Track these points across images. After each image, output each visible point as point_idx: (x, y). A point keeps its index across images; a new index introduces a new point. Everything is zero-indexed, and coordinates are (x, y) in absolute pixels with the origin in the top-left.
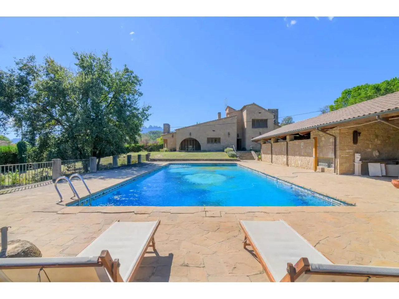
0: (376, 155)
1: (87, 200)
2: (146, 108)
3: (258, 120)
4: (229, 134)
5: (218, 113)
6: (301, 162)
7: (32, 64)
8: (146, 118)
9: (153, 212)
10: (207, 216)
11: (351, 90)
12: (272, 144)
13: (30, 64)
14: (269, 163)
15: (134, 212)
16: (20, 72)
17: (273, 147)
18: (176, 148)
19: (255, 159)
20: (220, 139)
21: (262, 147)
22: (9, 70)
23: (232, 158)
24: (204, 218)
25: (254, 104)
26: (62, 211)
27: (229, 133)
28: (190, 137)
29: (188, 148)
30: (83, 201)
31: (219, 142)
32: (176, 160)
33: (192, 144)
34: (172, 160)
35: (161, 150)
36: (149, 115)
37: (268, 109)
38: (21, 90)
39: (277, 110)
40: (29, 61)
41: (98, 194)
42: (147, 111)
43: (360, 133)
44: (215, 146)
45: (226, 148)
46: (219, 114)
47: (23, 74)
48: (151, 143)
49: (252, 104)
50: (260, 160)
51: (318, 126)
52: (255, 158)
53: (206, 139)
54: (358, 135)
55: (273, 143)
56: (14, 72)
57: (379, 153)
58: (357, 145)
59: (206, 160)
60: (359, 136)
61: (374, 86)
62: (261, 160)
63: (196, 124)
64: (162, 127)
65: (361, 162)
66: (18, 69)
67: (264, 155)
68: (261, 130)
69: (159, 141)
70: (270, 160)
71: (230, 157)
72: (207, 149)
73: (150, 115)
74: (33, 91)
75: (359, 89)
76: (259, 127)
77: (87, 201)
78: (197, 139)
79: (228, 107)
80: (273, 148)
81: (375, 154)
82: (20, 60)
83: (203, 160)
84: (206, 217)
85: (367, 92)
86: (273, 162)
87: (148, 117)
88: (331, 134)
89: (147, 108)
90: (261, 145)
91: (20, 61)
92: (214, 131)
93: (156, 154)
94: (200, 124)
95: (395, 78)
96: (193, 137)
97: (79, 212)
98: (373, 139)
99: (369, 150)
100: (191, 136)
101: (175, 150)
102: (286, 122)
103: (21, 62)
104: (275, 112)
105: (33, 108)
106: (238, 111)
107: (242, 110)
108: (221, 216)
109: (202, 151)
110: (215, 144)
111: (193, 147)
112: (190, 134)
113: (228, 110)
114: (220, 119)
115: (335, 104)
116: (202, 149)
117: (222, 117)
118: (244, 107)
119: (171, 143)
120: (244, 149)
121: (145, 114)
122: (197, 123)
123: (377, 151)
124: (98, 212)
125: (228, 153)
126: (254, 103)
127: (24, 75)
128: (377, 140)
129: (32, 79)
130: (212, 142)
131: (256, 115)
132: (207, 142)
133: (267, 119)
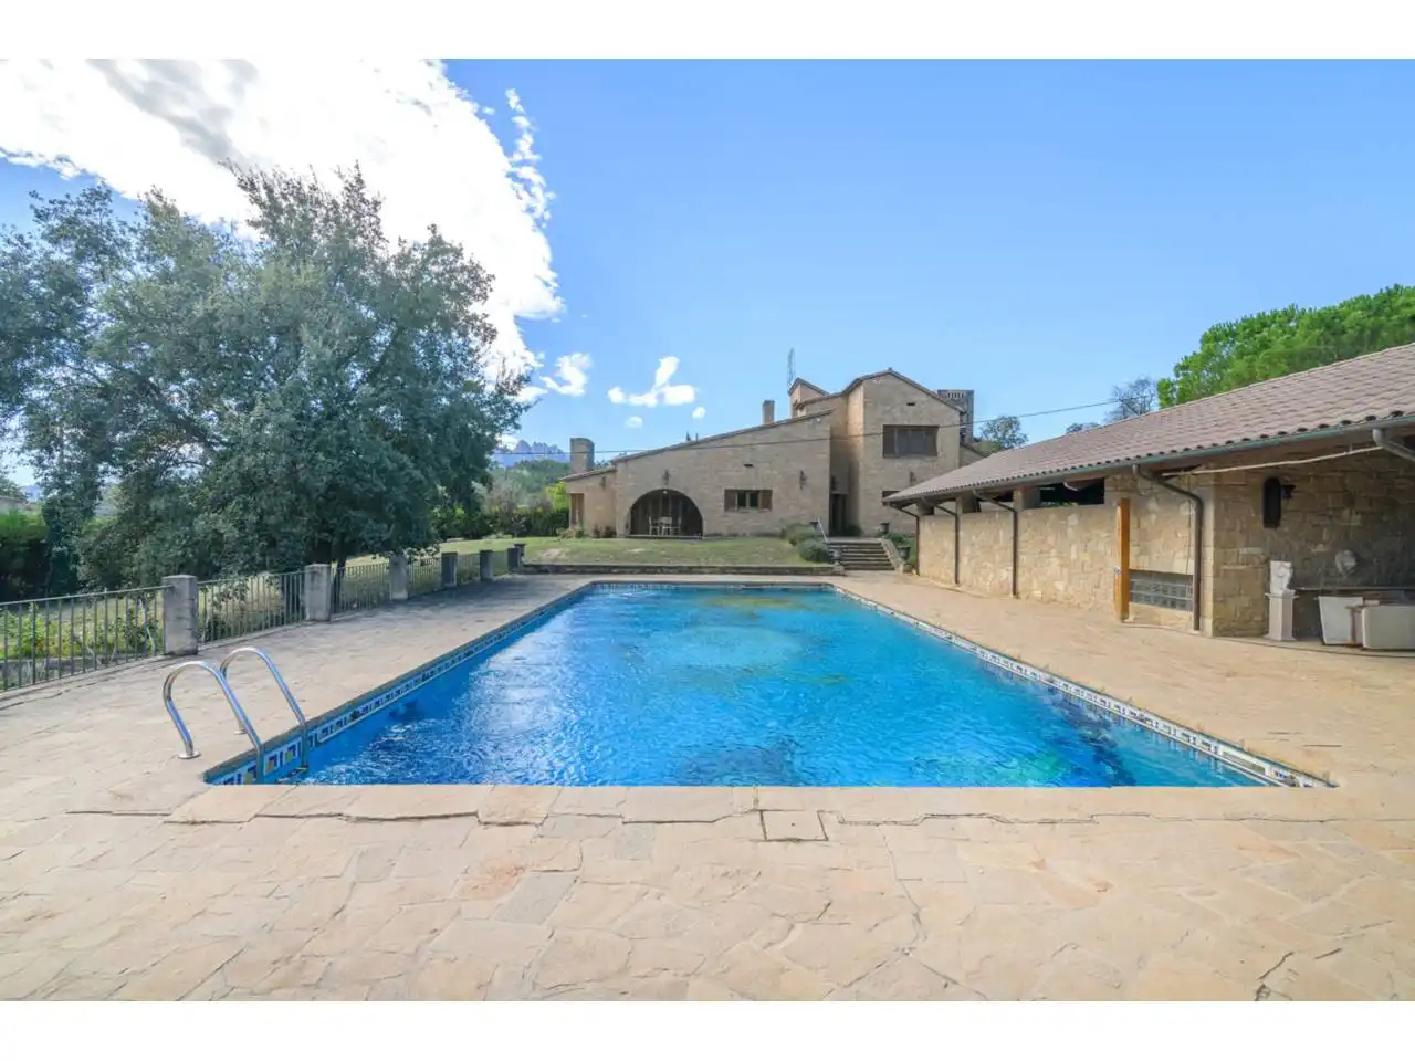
0: (1345, 568)
1: (290, 745)
2: (511, 383)
3: (903, 429)
4: (803, 478)
5: (763, 401)
6: (1066, 588)
7: (97, 219)
8: (512, 419)
9: (555, 815)
10: (769, 838)
11: (1234, 328)
12: (956, 516)
13: (91, 218)
14: (946, 582)
15: (475, 814)
16: (48, 246)
17: (961, 527)
18: (614, 524)
19: (893, 569)
20: (768, 493)
21: (922, 528)
22: (9, 242)
23: (814, 565)
24: (760, 844)
25: (890, 373)
26: (186, 807)
27: (802, 473)
28: (664, 487)
29: (656, 524)
30: (277, 752)
31: (768, 505)
32: (615, 571)
33: (671, 511)
34: (602, 570)
35: (561, 531)
36: (520, 410)
37: (939, 391)
38: (54, 315)
39: (970, 393)
40: (84, 209)
41: (333, 719)
42: (514, 393)
43: (1290, 488)
44: (753, 518)
45: (792, 526)
46: (769, 406)
47: (62, 254)
48: (524, 505)
49: (884, 374)
50: (914, 572)
51: (1138, 461)
52: (894, 565)
53: (721, 496)
54: (1283, 494)
55: (963, 512)
56: (28, 246)
57: (1357, 561)
58: (1279, 529)
59: (723, 571)
60: (1289, 497)
61: (1319, 314)
62: (918, 573)
63: (684, 440)
64: (566, 449)
65: (1293, 591)
66: (43, 237)
67: (927, 554)
68: (915, 464)
69: (554, 497)
70: (952, 574)
71: (808, 559)
72: (724, 532)
73: (527, 408)
74: (99, 319)
75: (1264, 325)
76: (907, 452)
77: (290, 749)
78: (689, 495)
79: (800, 383)
80: (961, 533)
81: (1342, 564)
82: (51, 202)
83: (713, 570)
84: (766, 840)
85: (1293, 335)
86: (961, 579)
87: (516, 416)
88: (1185, 488)
89: (515, 383)
90: (918, 521)
91: (52, 206)
92: (751, 466)
93: (545, 549)
94: (697, 443)
95: (1392, 287)
96: (678, 486)
97: (257, 816)
98: (1334, 509)
99: (1321, 548)
100: (667, 484)
101: (610, 534)
102: (995, 436)
103: (56, 210)
104: (962, 402)
105: (100, 381)
106: (835, 395)
107: (847, 393)
108: (827, 839)
109: (708, 536)
110: (753, 511)
111: (674, 524)
112: (666, 476)
113: (797, 391)
114: (770, 425)
115: (1178, 376)
116: (706, 528)
117: (777, 418)
118: (857, 383)
119: (599, 508)
120: (854, 532)
121: (507, 403)
122: (688, 439)
123: (1347, 552)
124: (330, 816)
125: (799, 544)
126: (890, 369)
127: (65, 257)
128: (1351, 514)
129: (95, 272)
130: (742, 504)
131: (896, 413)
132: (722, 504)
133: (937, 427)
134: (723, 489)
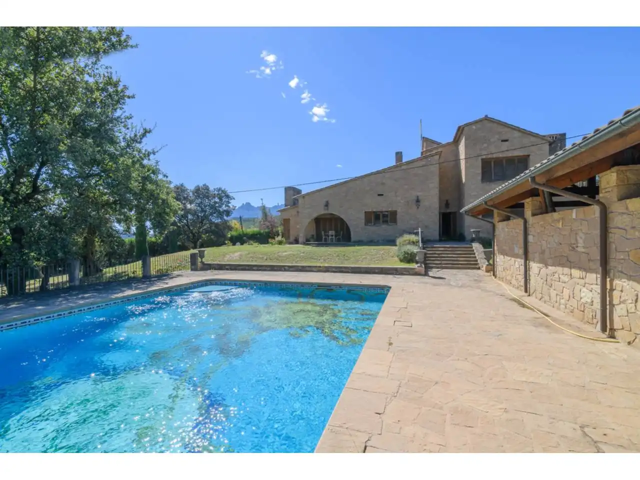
4: (418, 201)
12: (526, 222)
14: (517, 289)
17: (531, 231)
18: (298, 235)
20: (394, 214)
21: (497, 233)
25: (487, 118)
28: (326, 212)
29: (326, 235)
31: (394, 221)
33: (333, 228)
35: (270, 240)
44: (383, 229)
45: (401, 235)
46: (399, 154)
49: (481, 121)
50: (492, 273)
52: (480, 265)
53: (363, 216)
55: (534, 215)
62: (494, 275)
67: (502, 257)
70: (523, 281)
71: (401, 261)
72: (364, 239)
76: (502, 177)
78: (342, 217)
80: (530, 238)
86: (532, 289)
90: (494, 226)
92: (382, 195)
96: (335, 210)
100: (328, 209)
101: (297, 242)
106: (448, 144)
107: (456, 141)
109: (354, 242)
110: (384, 226)
111: (337, 234)
112: (327, 205)
116: (354, 237)
118: (460, 130)
120: (460, 238)
126: (486, 116)
130: (377, 221)
131: (493, 149)
132: (364, 221)
133: (529, 156)
134: (364, 211)
